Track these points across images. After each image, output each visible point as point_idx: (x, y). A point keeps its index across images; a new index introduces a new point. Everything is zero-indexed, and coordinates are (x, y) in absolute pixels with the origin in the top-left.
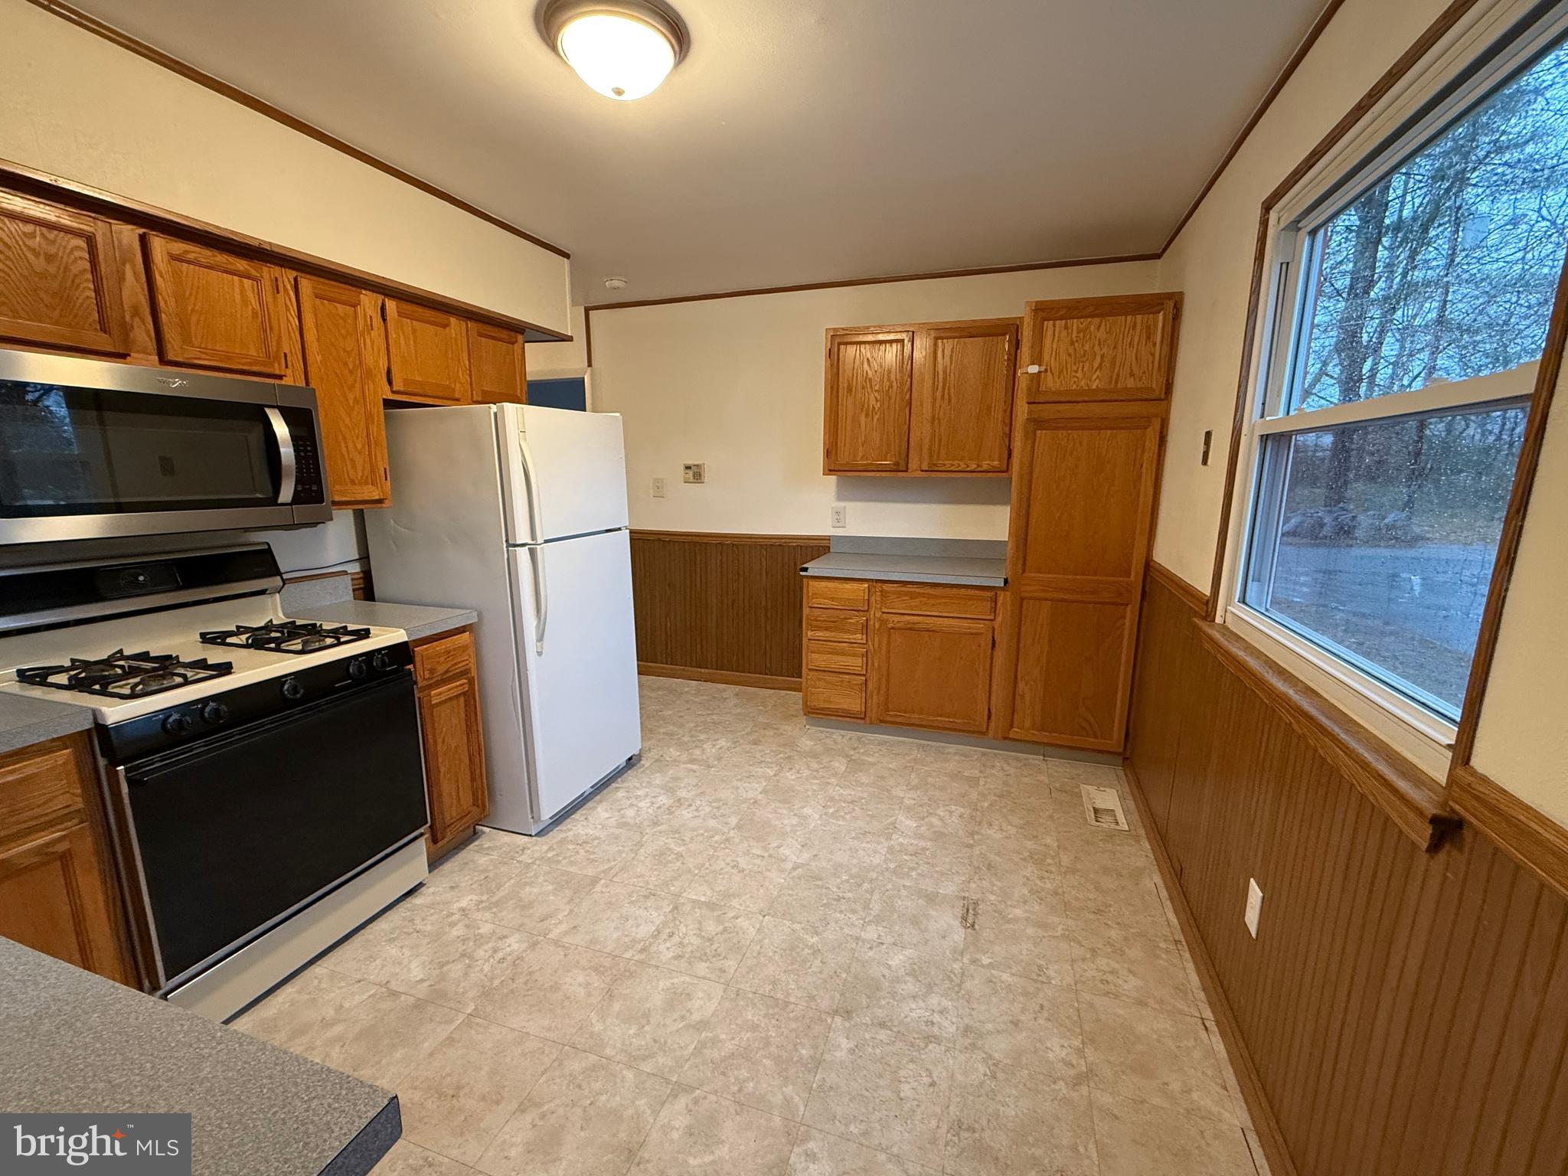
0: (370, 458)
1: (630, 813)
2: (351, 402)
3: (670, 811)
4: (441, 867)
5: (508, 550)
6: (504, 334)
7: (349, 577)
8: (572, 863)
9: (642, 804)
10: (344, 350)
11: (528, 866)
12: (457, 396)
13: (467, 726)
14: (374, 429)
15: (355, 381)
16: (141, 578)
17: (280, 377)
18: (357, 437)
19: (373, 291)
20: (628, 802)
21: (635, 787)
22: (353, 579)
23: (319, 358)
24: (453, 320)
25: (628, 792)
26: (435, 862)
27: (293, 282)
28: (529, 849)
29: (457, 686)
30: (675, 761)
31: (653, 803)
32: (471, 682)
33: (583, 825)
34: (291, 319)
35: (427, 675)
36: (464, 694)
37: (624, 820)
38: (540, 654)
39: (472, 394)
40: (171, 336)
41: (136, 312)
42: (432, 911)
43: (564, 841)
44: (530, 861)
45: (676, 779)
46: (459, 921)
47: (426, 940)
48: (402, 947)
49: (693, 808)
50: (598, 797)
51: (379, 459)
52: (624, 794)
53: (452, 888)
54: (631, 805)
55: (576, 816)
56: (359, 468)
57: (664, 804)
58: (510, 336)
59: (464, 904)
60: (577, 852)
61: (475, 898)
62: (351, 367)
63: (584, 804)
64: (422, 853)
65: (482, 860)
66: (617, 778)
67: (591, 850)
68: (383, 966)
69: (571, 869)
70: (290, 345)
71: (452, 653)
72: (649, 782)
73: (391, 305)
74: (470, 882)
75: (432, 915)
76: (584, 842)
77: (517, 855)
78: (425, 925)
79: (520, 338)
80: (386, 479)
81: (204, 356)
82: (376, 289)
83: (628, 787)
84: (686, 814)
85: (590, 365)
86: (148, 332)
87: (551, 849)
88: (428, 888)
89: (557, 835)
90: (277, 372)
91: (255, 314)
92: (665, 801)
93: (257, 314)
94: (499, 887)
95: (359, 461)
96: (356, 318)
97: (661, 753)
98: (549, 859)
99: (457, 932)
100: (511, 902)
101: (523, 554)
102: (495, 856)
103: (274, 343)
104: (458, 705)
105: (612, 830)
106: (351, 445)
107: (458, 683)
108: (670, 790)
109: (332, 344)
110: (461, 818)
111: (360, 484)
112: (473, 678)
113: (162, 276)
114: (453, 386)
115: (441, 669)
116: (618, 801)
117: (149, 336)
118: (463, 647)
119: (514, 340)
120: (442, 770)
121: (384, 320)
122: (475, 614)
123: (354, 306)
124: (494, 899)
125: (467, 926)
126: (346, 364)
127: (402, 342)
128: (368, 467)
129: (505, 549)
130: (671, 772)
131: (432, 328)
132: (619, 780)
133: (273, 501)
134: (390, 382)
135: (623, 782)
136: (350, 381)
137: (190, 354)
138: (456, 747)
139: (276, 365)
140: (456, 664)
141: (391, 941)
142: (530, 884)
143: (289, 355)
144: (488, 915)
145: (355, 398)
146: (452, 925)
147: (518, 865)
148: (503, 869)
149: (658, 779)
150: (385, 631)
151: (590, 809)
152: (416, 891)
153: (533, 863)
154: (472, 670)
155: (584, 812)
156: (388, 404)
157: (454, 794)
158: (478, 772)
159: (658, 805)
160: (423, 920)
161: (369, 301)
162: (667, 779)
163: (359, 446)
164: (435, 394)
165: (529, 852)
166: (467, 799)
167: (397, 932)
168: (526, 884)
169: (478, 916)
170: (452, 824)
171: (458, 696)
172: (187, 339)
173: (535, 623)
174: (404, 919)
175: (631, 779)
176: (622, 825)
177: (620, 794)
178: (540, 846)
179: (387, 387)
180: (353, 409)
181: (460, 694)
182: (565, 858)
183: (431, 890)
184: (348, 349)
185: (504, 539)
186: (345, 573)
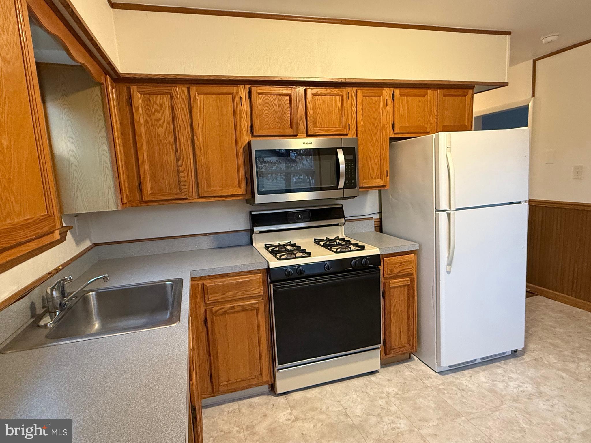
0: (381, 166)
1: (501, 385)
2: (374, 141)
3: (530, 397)
4: (388, 368)
5: (436, 213)
6: (460, 92)
7: (374, 220)
8: (450, 398)
9: (512, 384)
10: (374, 118)
11: (427, 387)
12: (428, 131)
13: (408, 302)
14: (383, 152)
15: (377, 132)
16: (300, 216)
17: (347, 135)
18: (376, 157)
19: (390, 87)
20: (502, 378)
21: (511, 370)
22: (375, 222)
23: (362, 124)
24: (429, 91)
25: (505, 372)
26: (385, 364)
27: (355, 92)
28: (431, 378)
29: (404, 281)
30: (550, 365)
31: (519, 386)
32: (412, 280)
33: (467, 380)
34: (353, 109)
35: (389, 272)
36: (408, 285)
37: (494, 388)
38: (449, 273)
39: (437, 128)
40: (310, 125)
41: (301, 119)
42: (376, 386)
43: (451, 383)
44: (429, 385)
45: (545, 378)
46: (385, 397)
47: (369, 399)
48: (358, 396)
49: (550, 403)
50: (484, 367)
51: (384, 167)
52: (501, 372)
53: (389, 380)
54: (503, 381)
55: (465, 372)
56: (375, 171)
57: (527, 391)
58: (464, 92)
59: (390, 390)
60: (456, 393)
61: (396, 390)
62: (376, 125)
63: (473, 368)
64: (378, 357)
65: (407, 373)
66: (501, 360)
67: (465, 396)
68: (348, 401)
69: (449, 401)
70: (351, 121)
71: (403, 264)
72: (523, 372)
73: (397, 92)
74: (397, 381)
75: (376, 388)
76: (462, 390)
77: (424, 379)
78: (371, 391)
79: (470, 91)
80: (387, 176)
81: (320, 131)
82: (391, 86)
83: (506, 369)
84: (542, 405)
85: (533, 95)
86: (304, 126)
87: (443, 384)
88: (379, 375)
89: (450, 378)
90: (345, 133)
91: (339, 110)
92: (530, 389)
93: (340, 110)
94: (408, 391)
95: (376, 167)
96: (380, 102)
97: (542, 356)
98: (440, 389)
99: (381, 402)
100: (411, 402)
101: (443, 216)
102: (414, 374)
103: (345, 121)
104: (404, 291)
105: (483, 391)
106: (372, 161)
107: (405, 279)
108: (537, 384)
109: (368, 116)
110: (400, 348)
111: (375, 179)
112: (414, 278)
113: (309, 103)
114: (426, 126)
115: (397, 270)
116: (496, 374)
117: (304, 127)
118: (409, 261)
119: (466, 94)
120: (393, 321)
121: (393, 100)
122: (418, 245)
123: (380, 97)
124: (404, 396)
125: (387, 403)
126: (374, 124)
127: (401, 109)
128: (379, 170)
129: (434, 212)
130: (542, 371)
131: (417, 98)
132: (503, 362)
133: (336, 188)
134: (393, 130)
135: (504, 364)
136: (375, 131)
137: (317, 131)
138: (401, 311)
139: (345, 130)
140: (404, 270)
141: (356, 391)
142: (424, 398)
143: (351, 125)
144: (397, 402)
145: (376, 139)
146: (381, 398)
147: (422, 384)
148: (414, 382)
149: (531, 372)
150: (372, 248)
151: (476, 372)
152: (374, 373)
153: (430, 387)
154: (414, 274)
155: (471, 372)
156: (392, 140)
157: (398, 334)
158: (412, 327)
159: (522, 389)
160: (371, 389)
161: (386, 92)
162: (538, 375)
163: (376, 161)
164: (415, 131)
165: (431, 380)
166: (404, 339)
167: (359, 388)
168: (422, 396)
169: (393, 400)
170: (395, 349)
171: (404, 286)
172: (315, 126)
173: (447, 255)
174: (364, 384)
175: (511, 365)
176: (492, 391)
177: (499, 371)
178: (437, 380)
179: (392, 132)
180: (375, 144)
181: (406, 285)
182: (448, 393)
183: (380, 376)
184: (375, 117)
185: (434, 207)
186: (372, 218)
